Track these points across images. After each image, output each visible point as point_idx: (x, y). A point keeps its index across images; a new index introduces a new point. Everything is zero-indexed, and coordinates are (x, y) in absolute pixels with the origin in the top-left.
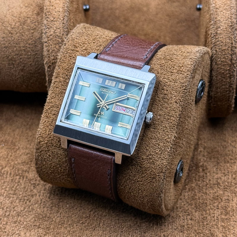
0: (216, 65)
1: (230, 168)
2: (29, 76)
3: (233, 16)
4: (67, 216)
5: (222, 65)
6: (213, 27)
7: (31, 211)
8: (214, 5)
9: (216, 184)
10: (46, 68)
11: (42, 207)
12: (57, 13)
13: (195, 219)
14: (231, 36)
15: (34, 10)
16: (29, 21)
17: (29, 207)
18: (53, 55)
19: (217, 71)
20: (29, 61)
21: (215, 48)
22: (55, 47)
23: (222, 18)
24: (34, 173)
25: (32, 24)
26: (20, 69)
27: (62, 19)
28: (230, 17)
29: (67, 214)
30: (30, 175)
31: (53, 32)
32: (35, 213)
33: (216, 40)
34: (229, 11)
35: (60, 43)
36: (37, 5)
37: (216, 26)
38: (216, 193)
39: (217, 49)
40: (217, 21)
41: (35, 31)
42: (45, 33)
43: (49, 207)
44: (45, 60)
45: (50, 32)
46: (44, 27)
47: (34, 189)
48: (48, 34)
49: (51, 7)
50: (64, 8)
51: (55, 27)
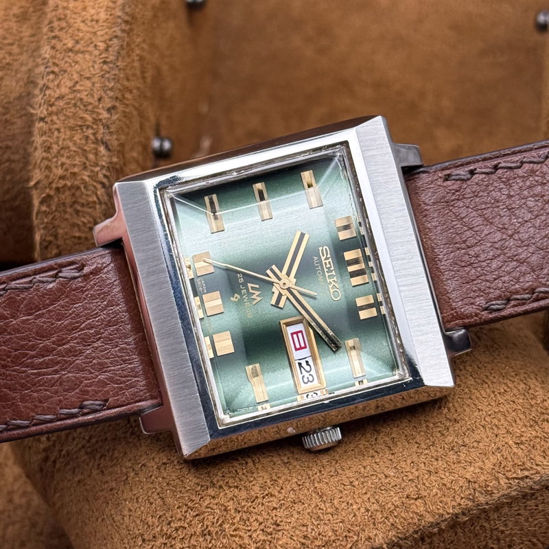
10: (36, 202)
12: (90, 24)
15: (13, 4)
18: (63, 164)
22: (71, 138)
27: (102, 46)
31: (70, 88)
35: (88, 127)
41: (6, 74)
42: (41, 90)
45: (58, 86)
46: (42, 68)
48: (53, 93)
50: (113, 12)
51: (77, 72)
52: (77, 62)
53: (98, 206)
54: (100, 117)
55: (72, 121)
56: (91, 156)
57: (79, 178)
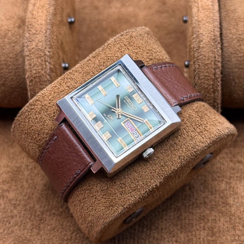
0: (199, 80)
1: (217, 187)
2: (10, 91)
3: (215, 29)
4: (48, 238)
5: (205, 79)
6: (195, 40)
7: (10, 234)
8: (196, 18)
9: (203, 204)
10: (28, 82)
11: (22, 229)
12: (40, 25)
13: (180, 241)
14: (214, 50)
15: (16, 23)
16: (10, 34)
17: (9, 229)
18: (35, 69)
19: (201, 86)
20: (10, 76)
21: (198, 62)
22: (37, 61)
23: (204, 31)
24: (15, 193)
25: (13, 37)
26: (1, 84)
27: (44, 32)
28: (212, 30)
29: (48, 236)
30: (10, 194)
31: (36, 45)
32: (15, 235)
33: (198, 54)
34: (211, 24)
35: (42, 57)
36: (18, 18)
37: (198, 39)
38: (202, 213)
39: (200, 64)
40: (199, 34)
41: (16, 45)
42: (27, 47)
43: (29, 228)
44: (27, 75)
45: (32, 45)
46: (26, 40)
47: (14, 209)
48: (30, 48)
49: (34, 20)
50: (47, 21)
51: (37, 40)
52: (37, 37)
53: (48, 82)
54: (46, 53)
55: (37, 56)
56: (44, 66)
57: (41, 73)
